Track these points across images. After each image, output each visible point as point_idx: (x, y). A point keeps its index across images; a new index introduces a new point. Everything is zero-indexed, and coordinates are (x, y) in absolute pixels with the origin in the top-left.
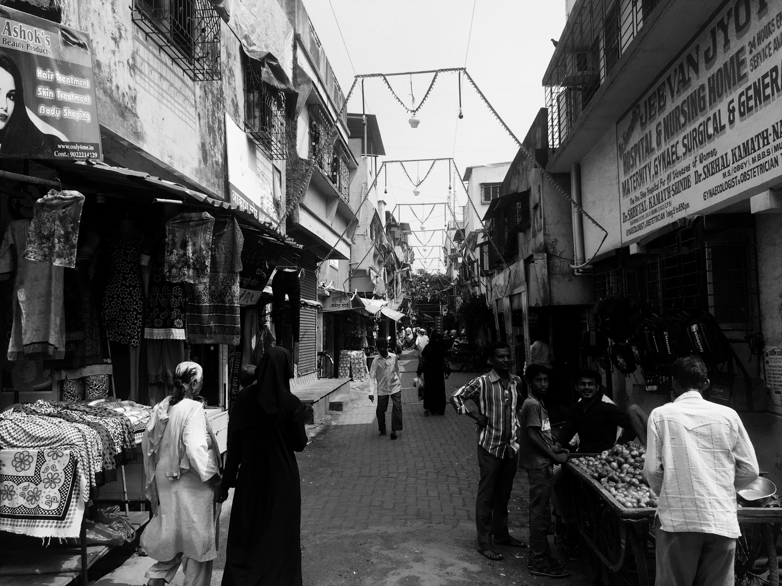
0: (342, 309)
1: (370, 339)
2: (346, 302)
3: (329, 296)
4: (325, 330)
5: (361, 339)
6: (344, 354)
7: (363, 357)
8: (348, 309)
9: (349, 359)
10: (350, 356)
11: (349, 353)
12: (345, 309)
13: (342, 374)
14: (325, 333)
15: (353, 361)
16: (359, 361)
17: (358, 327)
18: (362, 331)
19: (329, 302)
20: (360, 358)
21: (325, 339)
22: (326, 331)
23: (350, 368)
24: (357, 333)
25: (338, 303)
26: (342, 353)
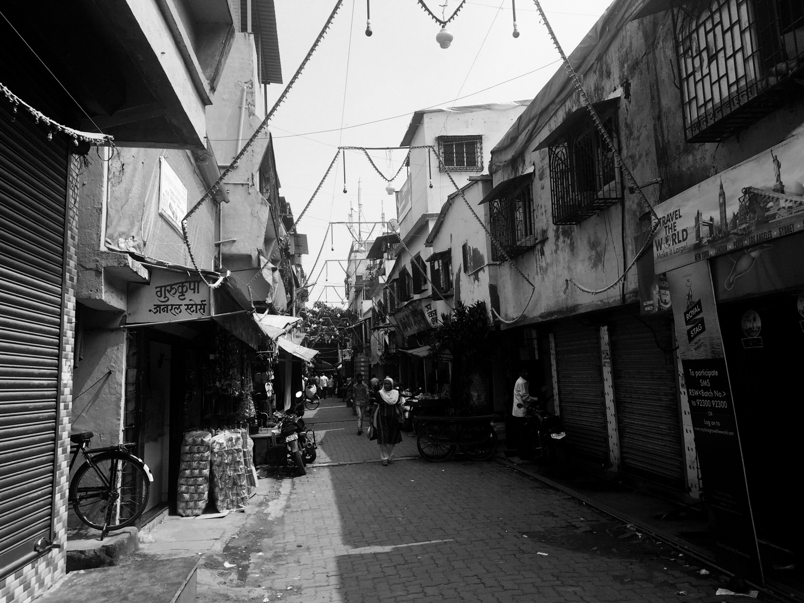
0: (185, 316)
1: (260, 399)
2: (197, 298)
3: (146, 283)
4: (131, 380)
5: (239, 402)
6: (194, 443)
7: (245, 445)
8: (205, 317)
9: (207, 454)
10: (209, 448)
11: (208, 439)
12: (194, 317)
13: (187, 496)
14: (131, 388)
15: (217, 459)
16: (234, 459)
17: (234, 371)
18: (242, 381)
19: (149, 298)
20: (238, 451)
21: (132, 407)
22: (137, 383)
23: (211, 480)
24: (230, 385)
25: (174, 300)
26: (190, 440)
